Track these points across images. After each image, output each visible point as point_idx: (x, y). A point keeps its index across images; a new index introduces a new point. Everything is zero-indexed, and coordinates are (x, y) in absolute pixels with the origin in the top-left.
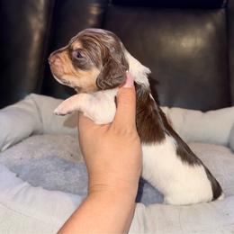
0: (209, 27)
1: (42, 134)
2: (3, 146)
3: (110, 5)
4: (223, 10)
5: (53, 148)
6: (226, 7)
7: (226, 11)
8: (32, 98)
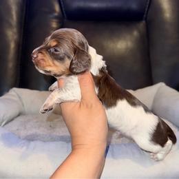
0: (136, 33)
1: (24, 115)
2: (2, 122)
3: (65, 20)
4: (144, 22)
5: (37, 122)
6: (146, 19)
7: (146, 22)
8: (14, 91)
